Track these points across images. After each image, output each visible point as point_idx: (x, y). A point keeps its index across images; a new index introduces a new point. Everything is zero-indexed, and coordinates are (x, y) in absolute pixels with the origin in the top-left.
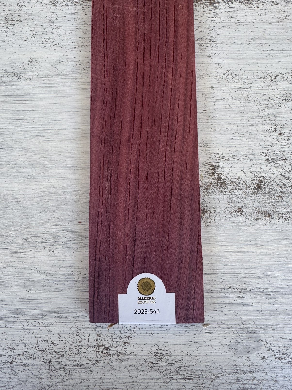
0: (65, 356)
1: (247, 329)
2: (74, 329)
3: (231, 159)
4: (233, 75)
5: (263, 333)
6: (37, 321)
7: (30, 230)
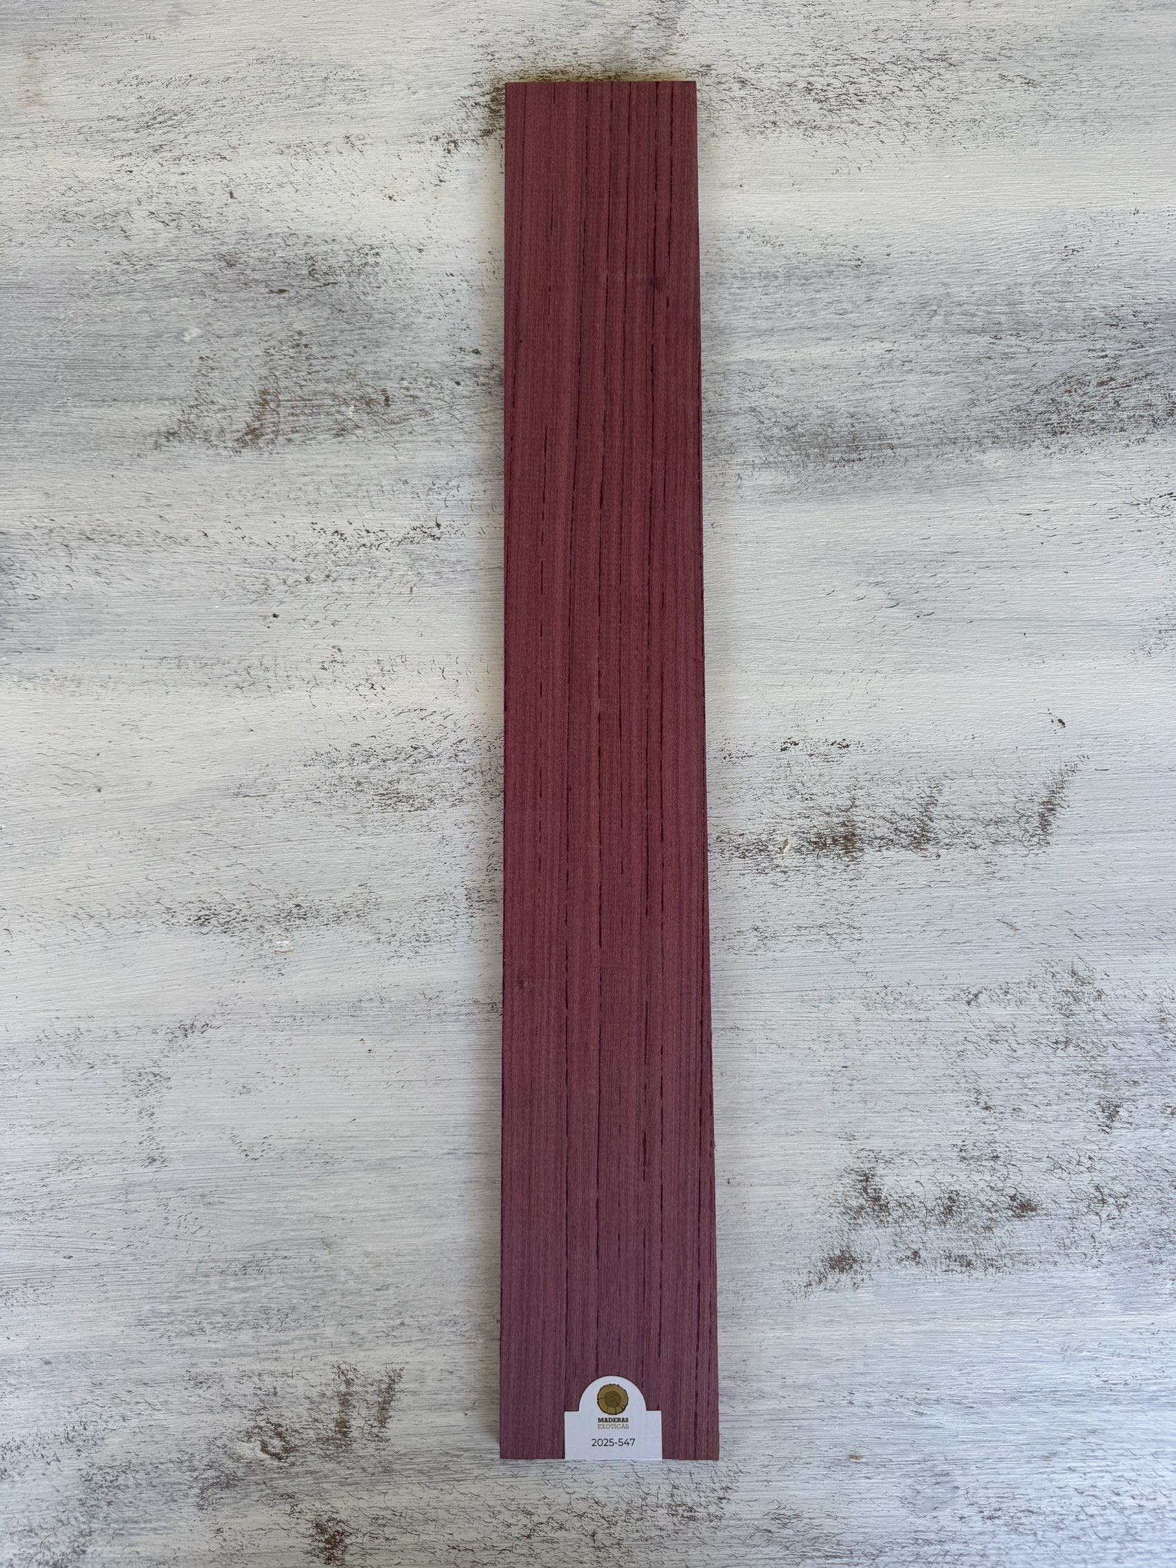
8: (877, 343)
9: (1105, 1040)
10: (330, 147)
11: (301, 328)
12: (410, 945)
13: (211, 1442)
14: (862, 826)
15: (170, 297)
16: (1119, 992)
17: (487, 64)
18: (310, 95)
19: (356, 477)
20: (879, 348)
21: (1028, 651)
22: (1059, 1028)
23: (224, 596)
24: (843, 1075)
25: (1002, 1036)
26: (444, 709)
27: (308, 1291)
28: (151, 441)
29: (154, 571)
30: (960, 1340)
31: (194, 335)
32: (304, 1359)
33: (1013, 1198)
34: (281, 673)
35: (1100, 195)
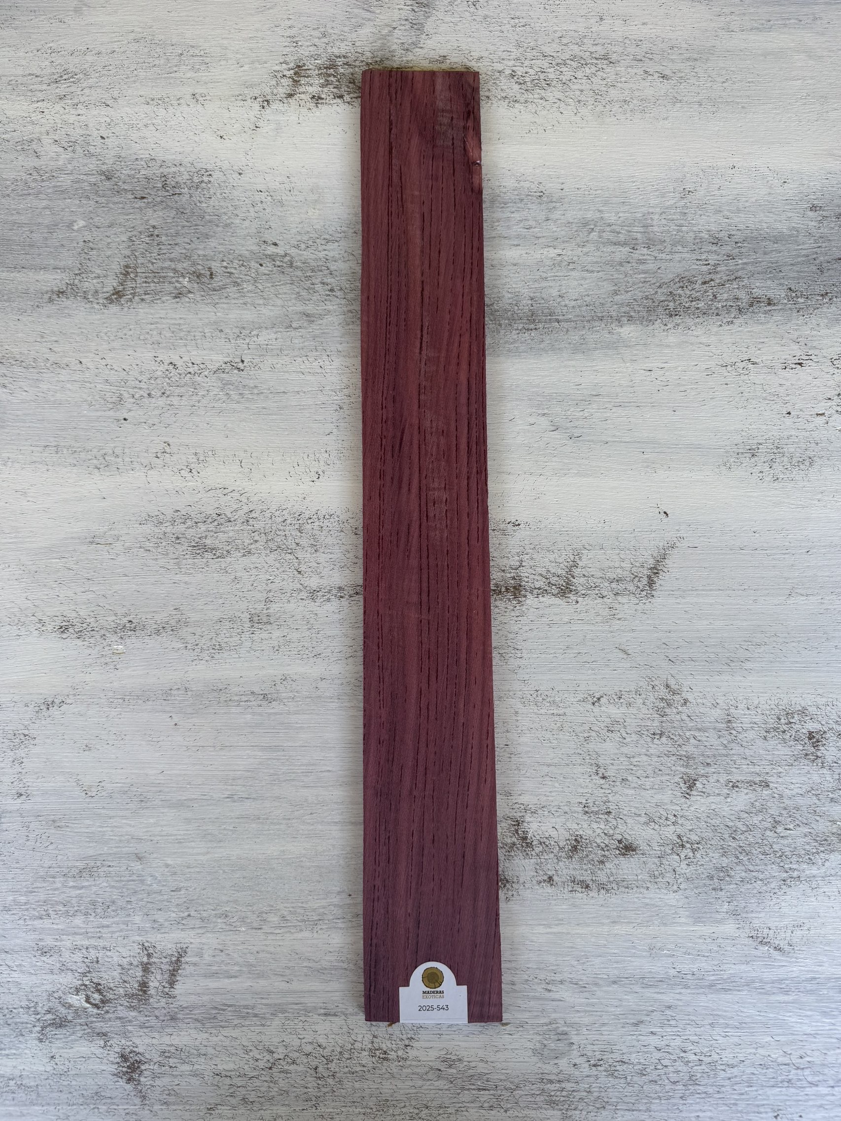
0: (335, 1061)
1: (555, 1029)
2: (345, 1029)
3: (540, 812)
4: (543, 696)
5: (576, 1034)
6: (300, 1018)
7: (288, 905)
8: (551, 249)
9: (688, 734)
10: (182, 101)
11: (155, 224)
12: (208, 652)
13: (51, 994)
14: (526, 580)
15: (65, 198)
16: (699, 701)
17: (292, 49)
18: (169, 65)
19: (187, 326)
20: (553, 253)
21: (645, 464)
22: (656, 723)
23: (90, 405)
24: (505, 751)
25: (616, 727)
26: (240, 489)
27: (124, 890)
28: (46, 296)
29: (44, 386)
30: (579, 940)
31: (81, 225)
32: (119, 938)
33: (620, 842)
34: (127, 459)
35: (710, 155)
